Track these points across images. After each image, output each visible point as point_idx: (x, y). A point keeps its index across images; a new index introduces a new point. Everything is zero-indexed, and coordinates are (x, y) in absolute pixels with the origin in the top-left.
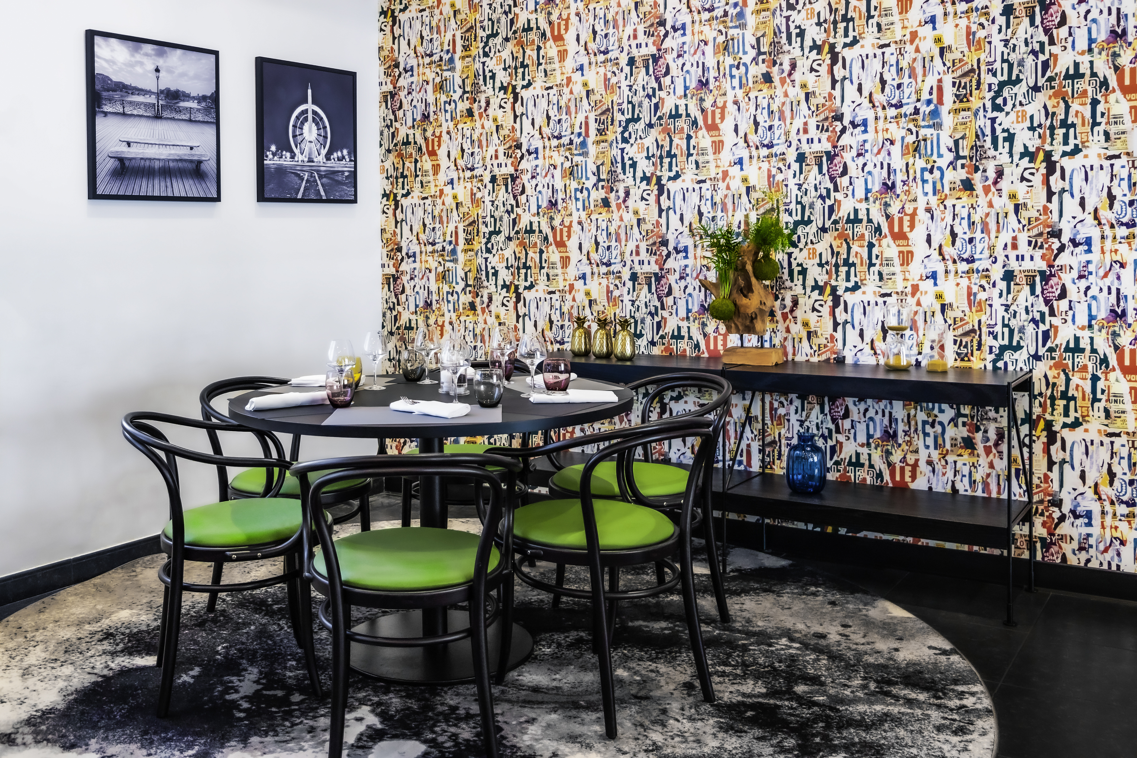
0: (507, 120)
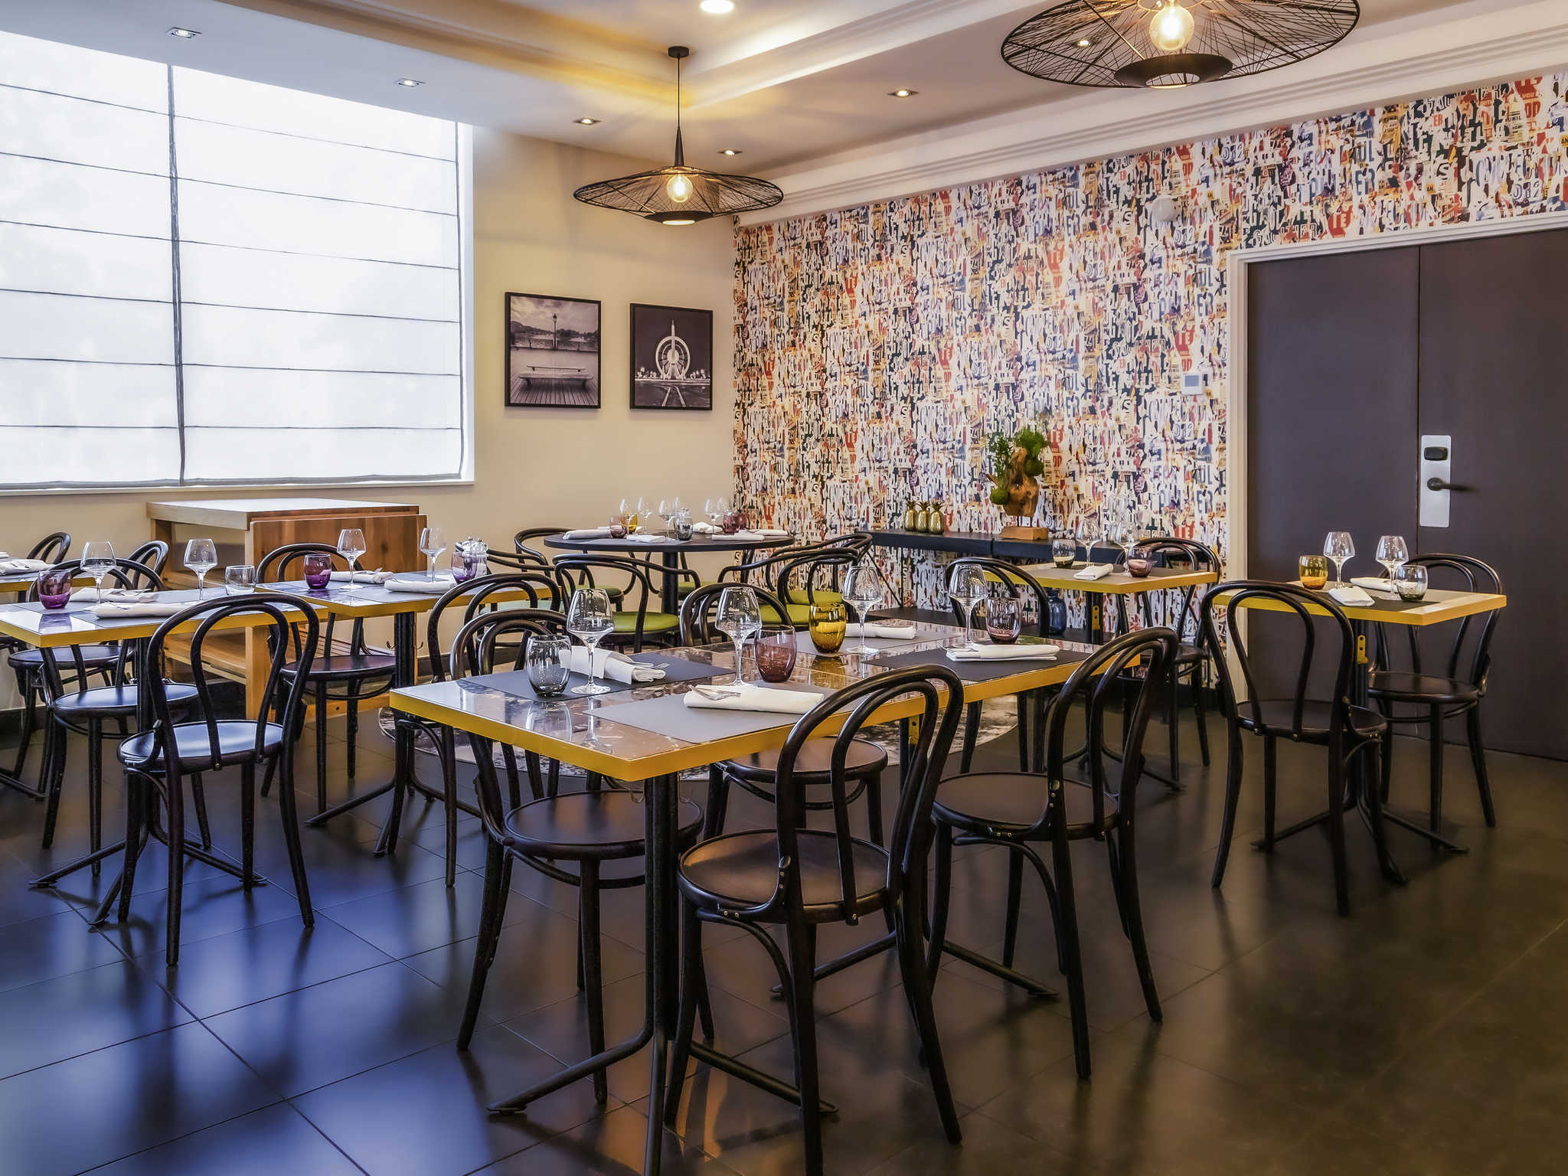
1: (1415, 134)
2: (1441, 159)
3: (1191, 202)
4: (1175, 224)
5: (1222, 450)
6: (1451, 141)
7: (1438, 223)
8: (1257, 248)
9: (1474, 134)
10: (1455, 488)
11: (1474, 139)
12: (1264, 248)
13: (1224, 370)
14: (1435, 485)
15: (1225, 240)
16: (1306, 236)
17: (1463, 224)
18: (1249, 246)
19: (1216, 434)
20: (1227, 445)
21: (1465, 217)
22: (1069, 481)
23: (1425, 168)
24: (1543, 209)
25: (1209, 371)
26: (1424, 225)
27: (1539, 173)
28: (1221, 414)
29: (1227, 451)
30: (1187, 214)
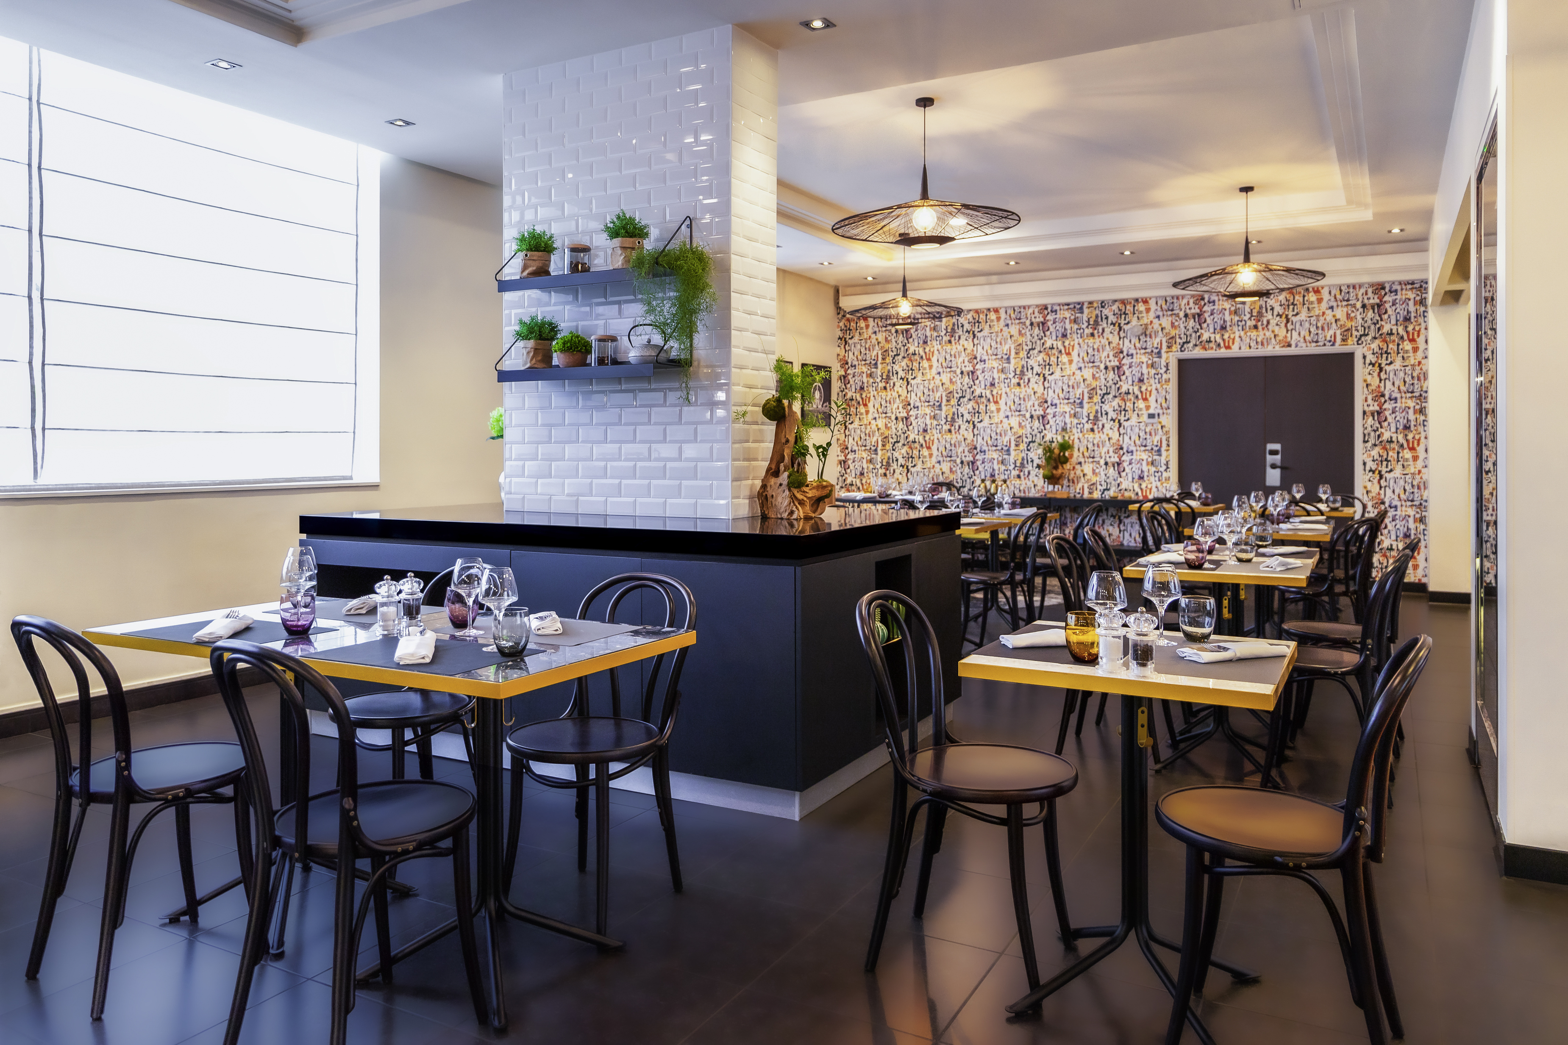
0: (904, 393)
1: (1266, 306)
2: (1278, 318)
3: (1150, 327)
4: (1141, 337)
5: (1167, 450)
6: (1283, 311)
7: (1277, 348)
8: (1186, 352)
9: (1293, 309)
10: (1283, 468)
11: (1293, 311)
12: (1190, 352)
13: (1168, 411)
14: (1274, 466)
15: (1169, 347)
16: (1212, 348)
17: (1289, 349)
18: (1181, 351)
19: (1164, 443)
20: (1171, 448)
21: (1289, 345)
22: (1078, 467)
23: (1271, 322)
24: (1325, 345)
25: (1161, 412)
26: (1270, 348)
27: (1323, 329)
28: (1167, 433)
29: (1170, 451)
30: (1148, 333)
